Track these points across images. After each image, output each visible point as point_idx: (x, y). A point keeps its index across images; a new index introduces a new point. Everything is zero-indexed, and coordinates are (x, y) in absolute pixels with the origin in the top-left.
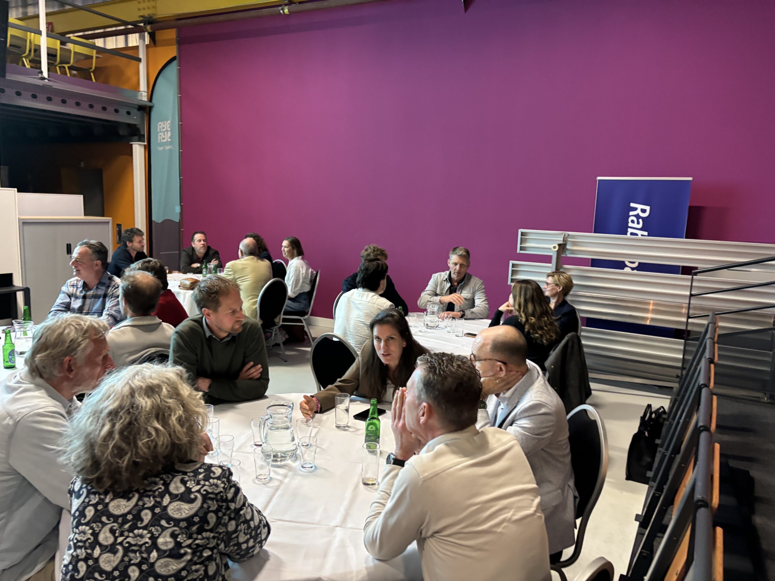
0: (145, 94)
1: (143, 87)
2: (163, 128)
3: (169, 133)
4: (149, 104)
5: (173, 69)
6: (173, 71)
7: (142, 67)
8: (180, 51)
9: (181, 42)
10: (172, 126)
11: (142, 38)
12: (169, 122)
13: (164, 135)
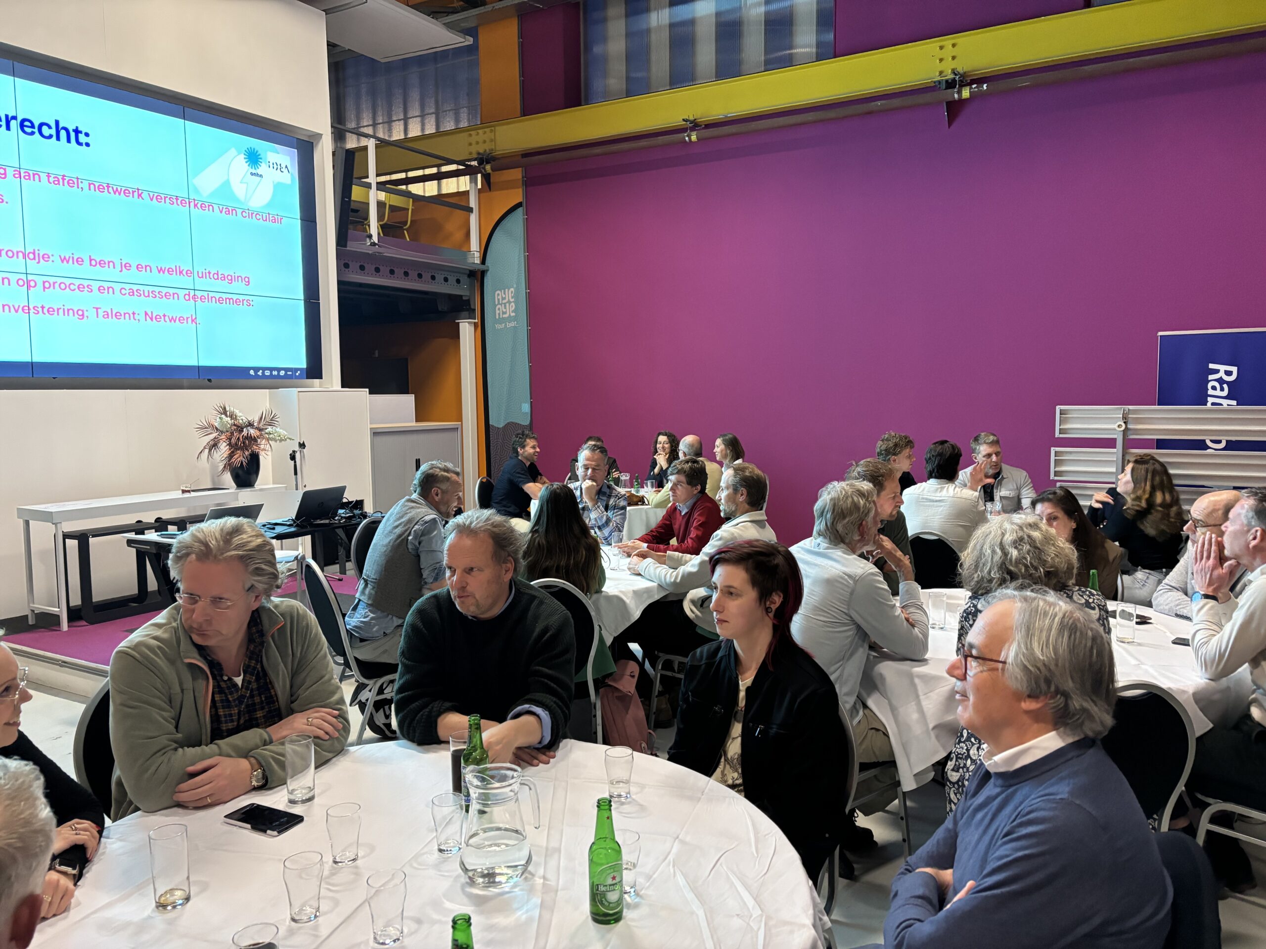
0: (477, 255)
1: (475, 245)
2: (503, 299)
3: (513, 304)
4: (482, 267)
5: (518, 219)
6: (517, 223)
7: (473, 219)
8: (527, 195)
9: (529, 183)
10: (516, 296)
11: (474, 181)
12: (512, 289)
13: (505, 308)
